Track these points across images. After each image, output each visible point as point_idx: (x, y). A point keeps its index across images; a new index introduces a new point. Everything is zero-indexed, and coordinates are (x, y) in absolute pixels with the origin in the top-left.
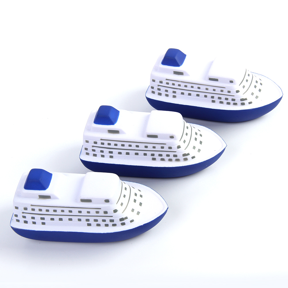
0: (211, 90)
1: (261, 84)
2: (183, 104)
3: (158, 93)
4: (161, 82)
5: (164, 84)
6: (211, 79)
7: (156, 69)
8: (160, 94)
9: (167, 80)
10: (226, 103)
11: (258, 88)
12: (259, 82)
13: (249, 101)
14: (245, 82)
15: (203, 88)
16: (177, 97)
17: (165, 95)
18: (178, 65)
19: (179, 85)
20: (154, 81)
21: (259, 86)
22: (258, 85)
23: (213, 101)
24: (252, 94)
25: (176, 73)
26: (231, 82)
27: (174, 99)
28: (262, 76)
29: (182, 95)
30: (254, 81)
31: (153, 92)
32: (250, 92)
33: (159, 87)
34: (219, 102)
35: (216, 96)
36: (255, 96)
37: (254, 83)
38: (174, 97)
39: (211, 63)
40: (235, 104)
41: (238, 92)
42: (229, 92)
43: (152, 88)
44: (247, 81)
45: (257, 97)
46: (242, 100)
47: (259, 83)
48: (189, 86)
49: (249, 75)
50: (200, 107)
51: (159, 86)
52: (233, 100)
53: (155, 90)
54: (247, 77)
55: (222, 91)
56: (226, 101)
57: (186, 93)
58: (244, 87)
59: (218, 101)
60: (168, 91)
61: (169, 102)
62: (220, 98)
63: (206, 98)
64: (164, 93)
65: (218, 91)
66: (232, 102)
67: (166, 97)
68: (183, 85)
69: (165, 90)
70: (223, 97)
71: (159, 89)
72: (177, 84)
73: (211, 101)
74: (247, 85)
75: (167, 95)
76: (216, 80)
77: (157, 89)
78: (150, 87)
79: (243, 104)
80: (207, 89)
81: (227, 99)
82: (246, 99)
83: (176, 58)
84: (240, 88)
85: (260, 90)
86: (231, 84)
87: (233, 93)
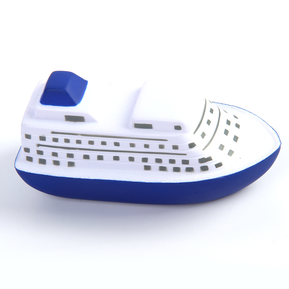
0: (140, 146)
1: (238, 126)
2: (90, 178)
3: (38, 160)
4: (43, 138)
5: (49, 141)
6: (138, 126)
7: (30, 113)
8: (43, 162)
9: (53, 133)
10: (172, 169)
11: (231, 136)
12: (233, 122)
13: (215, 161)
14: (204, 127)
15: (125, 145)
16: (76, 164)
17: (52, 162)
18: (72, 103)
19: (79, 142)
20: (28, 137)
21: (233, 131)
22: (232, 129)
23: (147, 168)
24: (222, 147)
25: (70, 118)
26: (178, 128)
27: (71, 168)
28: (239, 109)
29: (86, 161)
30: (223, 122)
31: (30, 159)
32: (215, 144)
33: (41, 148)
34: (158, 168)
35: (152, 158)
36: (226, 150)
37: (223, 126)
38: (71, 164)
39: (137, 94)
40: (190, 170)
41: (192, 146)
42: (175, 147)
43: (27, 150)
44: (209, 122)
45: (231, 153)
46: (202, 161)
47: (233, 124)
48: (98, 141)
49: (212, 111)
50: (124, 181)
51: (39, 145)
52: (185, 162)
53: (33, 154)
54: (208, 116)
55: (161, 147)
56: (171, 166)
57: (93, 155)
58: (203, 135)
59: (156, 166)
60: (58, 155)
61: (62, 176)
62: (159, 161)
63: (131, 163)
64: (50, 159)
65: (154, 146)
66: (183, 167)
67: (56, 166)
68: (85, 140)
69: (51, 154)
70: (166, 159)
71: (40, 153)
72: (73, 139)
73: (143, 167)
74: (209, 130)
75: (56, 163)
76: (149, 127)
77: (36, 152)
78: (23, 149)
79: (205, 169)
80: (132, 145)
81: (172, 161)
82: (209, 159)
83: (68, 89)
84: (196, 139)
85: (236, 139)
86: (178, 133)
87: (183, 148)
